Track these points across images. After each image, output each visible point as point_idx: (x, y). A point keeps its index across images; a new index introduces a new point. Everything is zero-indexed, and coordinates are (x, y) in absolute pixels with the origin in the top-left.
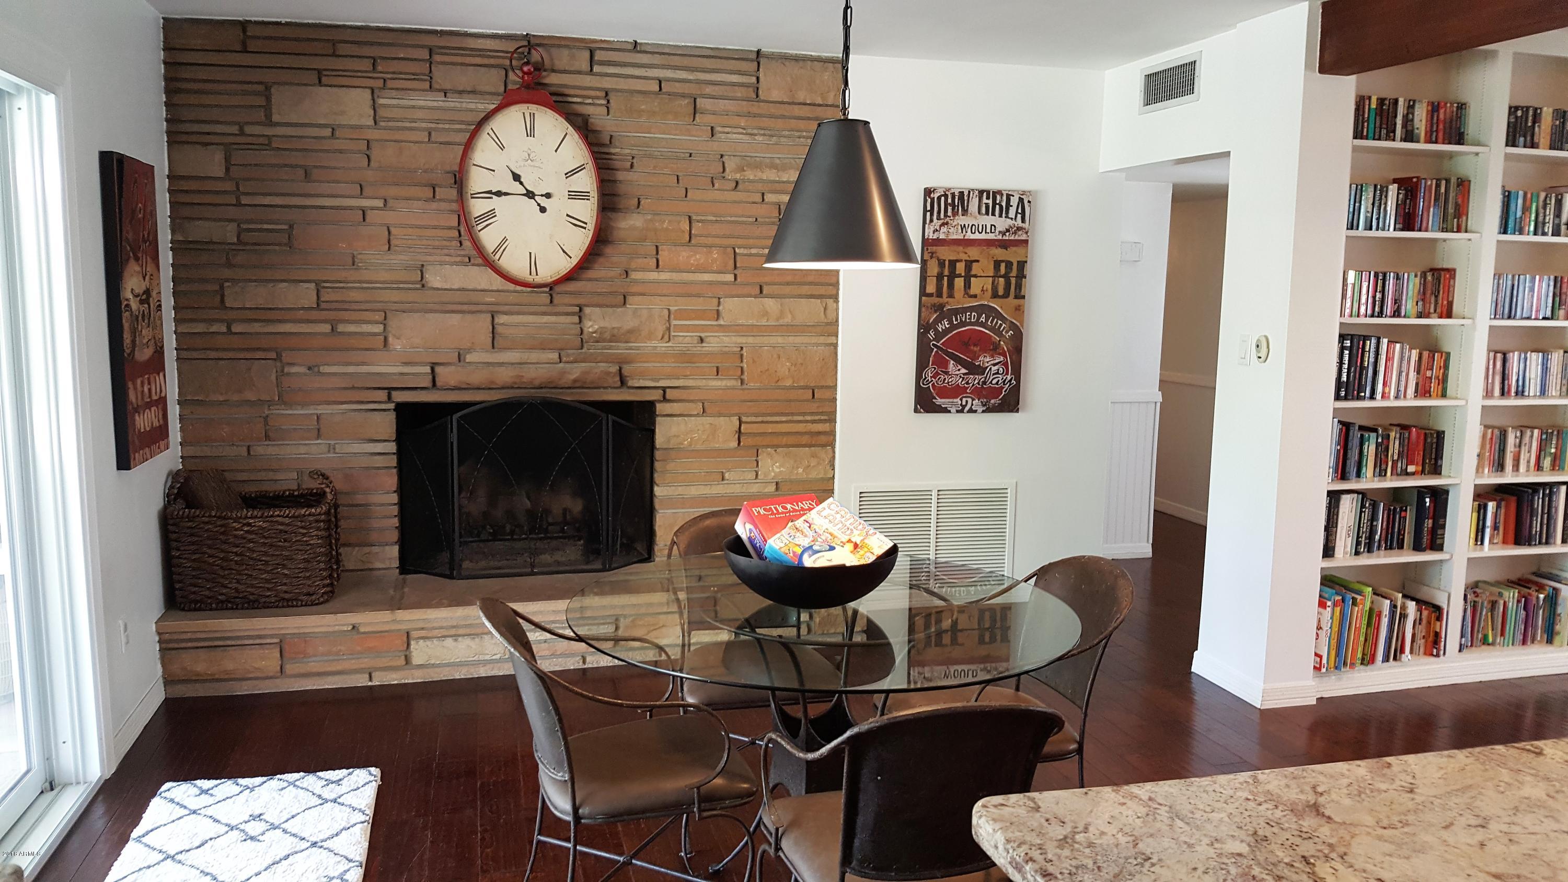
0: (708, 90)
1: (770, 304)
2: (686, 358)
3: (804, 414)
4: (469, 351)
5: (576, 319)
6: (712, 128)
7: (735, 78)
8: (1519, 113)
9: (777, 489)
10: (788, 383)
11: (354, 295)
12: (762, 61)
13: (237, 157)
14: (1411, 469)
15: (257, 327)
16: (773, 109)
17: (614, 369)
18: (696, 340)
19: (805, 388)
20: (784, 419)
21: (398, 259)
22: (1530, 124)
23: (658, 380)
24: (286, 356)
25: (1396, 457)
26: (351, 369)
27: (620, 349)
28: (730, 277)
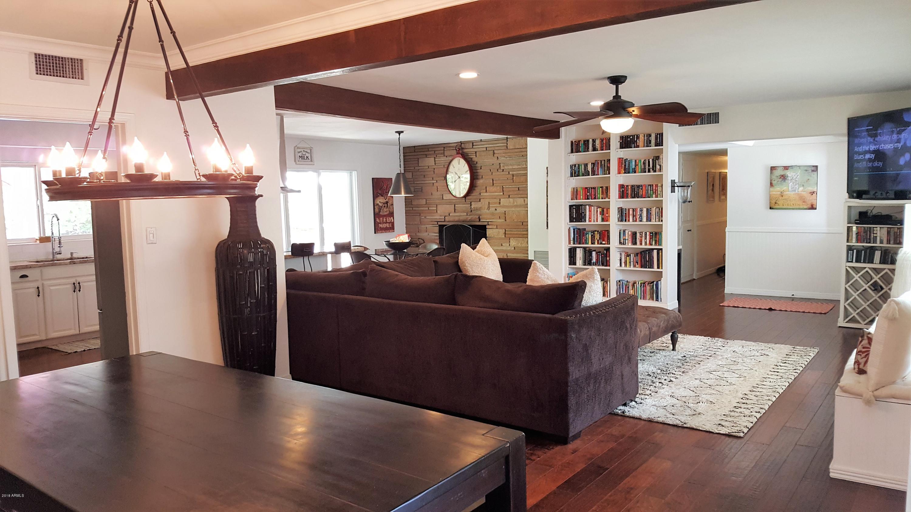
0: (497, 148)
1: (511, 200)
2: (493, 214)
3: (520, 229)
4: (451, 213)
5: (470, 205)
6: (498, 157)
7: (502, 145)
8: (631, 137)
9: (515, 249)
10: (516, 220)
11: (431, 202)
12: (508, 139)
13: (414, 174)
14: (603, 242)
15: (417, 209)
16: (511, 151)
17: (478, 217)
18: (494, 210)
19: (521, 222)
20: (515, 230)
21: (439, 193)
22: (635, 140)
23: (486, 220)
24: (421, 215)
25: (598, 239)
26: (432, 217)
27: (479, 212)
28: (502, 194)
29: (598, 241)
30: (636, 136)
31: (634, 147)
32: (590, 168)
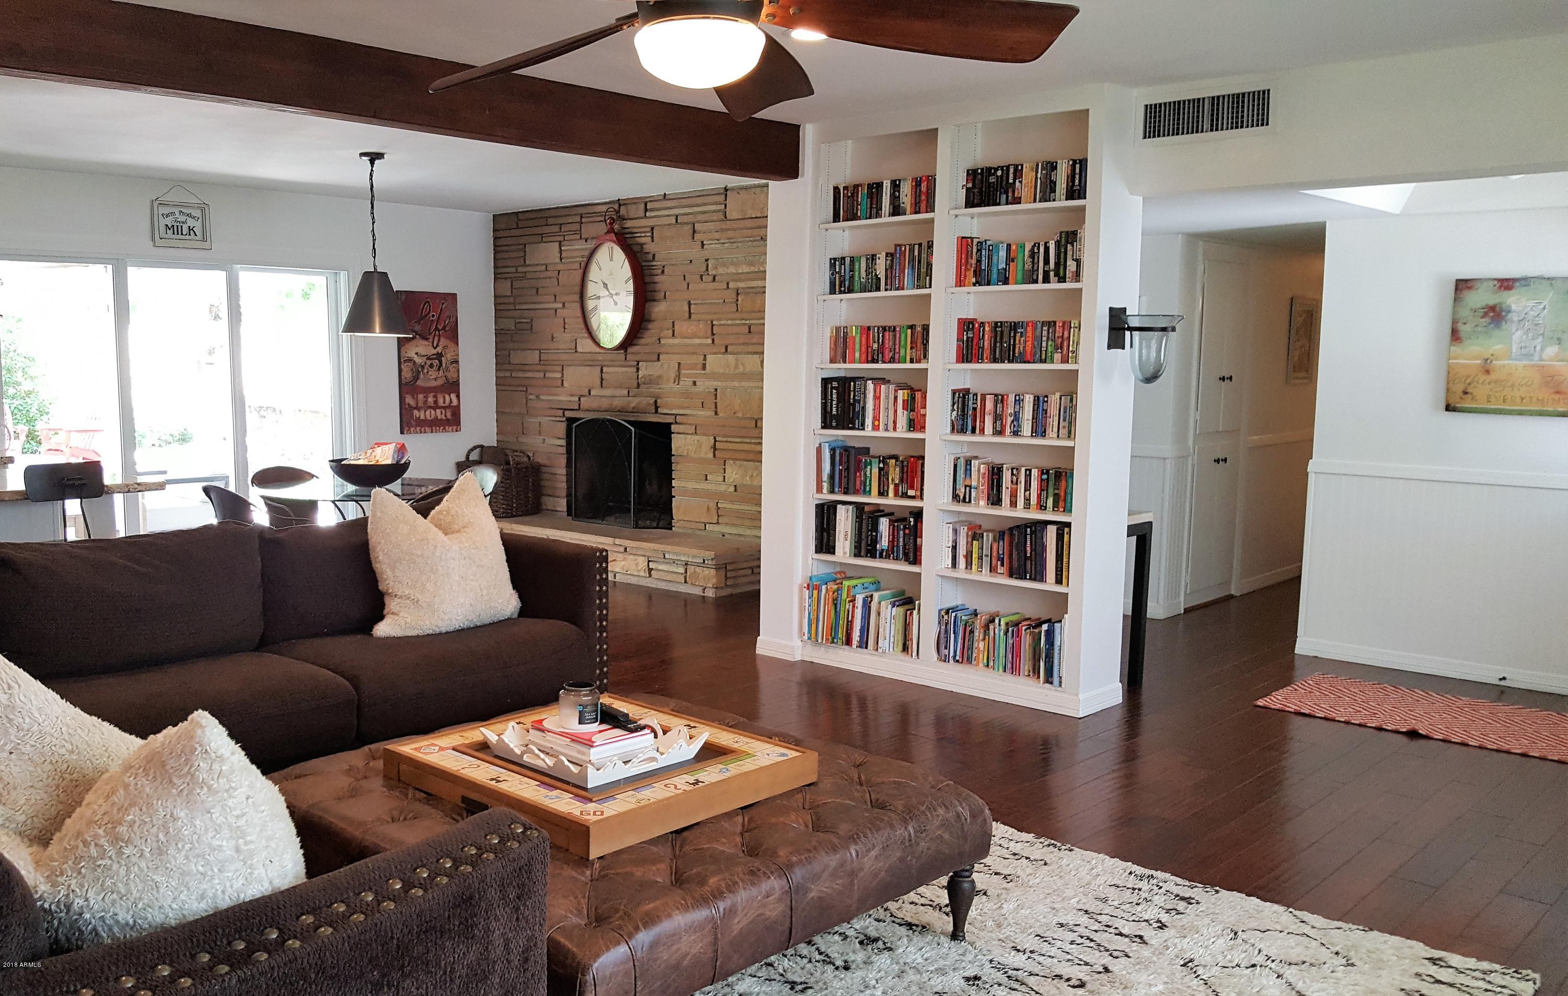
0: (700, 217)
1: (730, 357)
2: (687, 395)
3: (751, 438)
4: (593, 388)
5: (634, 369)
6: (702, 242)
7: (712, 208)
9: (736, 491)
10: (740, 415)
11: (551, 357)
12: (728, 193)
13: (516, 285)
14: (911, 493)
15: (520, 374)
16: (735, 225)
17: (652, 401)
18: (691, 383)
19: (751, 419)
20: (738, 440)
21: (567, 336)
23: (671, 409)
24: (529, 391)
25: (897, 482)
26: (551, 398)
27: (654, 390)
28: (710, 341)
29: (896, 486)
30: (1012, 170)
31: (1007, 204)
32: (881, 268)
